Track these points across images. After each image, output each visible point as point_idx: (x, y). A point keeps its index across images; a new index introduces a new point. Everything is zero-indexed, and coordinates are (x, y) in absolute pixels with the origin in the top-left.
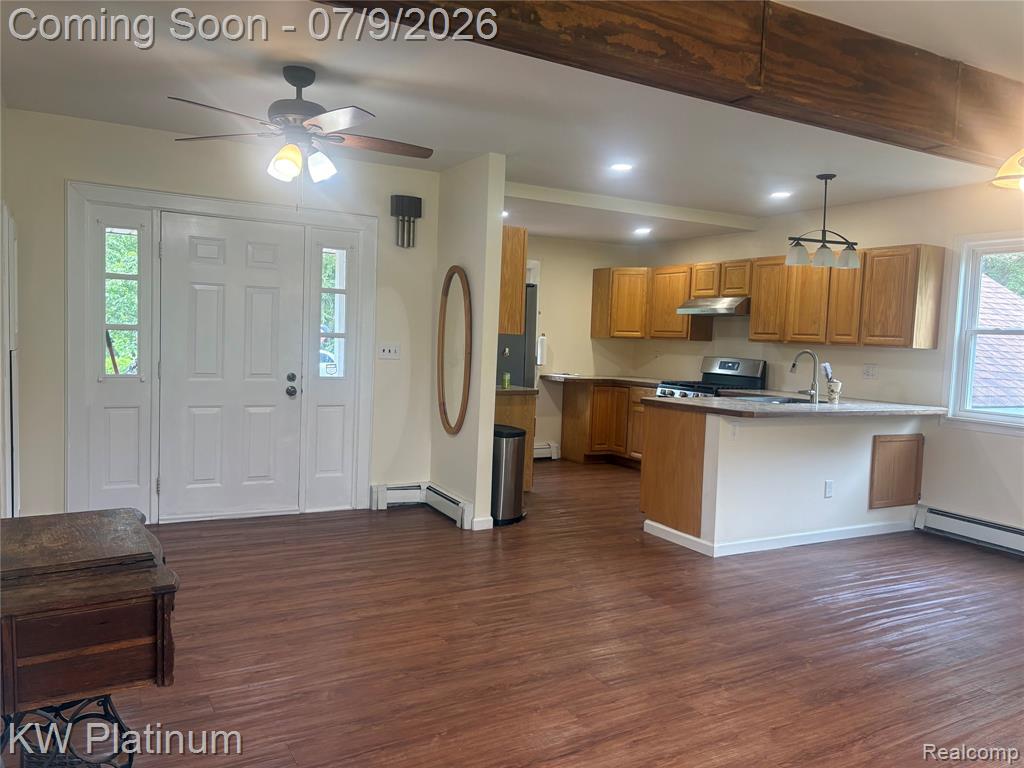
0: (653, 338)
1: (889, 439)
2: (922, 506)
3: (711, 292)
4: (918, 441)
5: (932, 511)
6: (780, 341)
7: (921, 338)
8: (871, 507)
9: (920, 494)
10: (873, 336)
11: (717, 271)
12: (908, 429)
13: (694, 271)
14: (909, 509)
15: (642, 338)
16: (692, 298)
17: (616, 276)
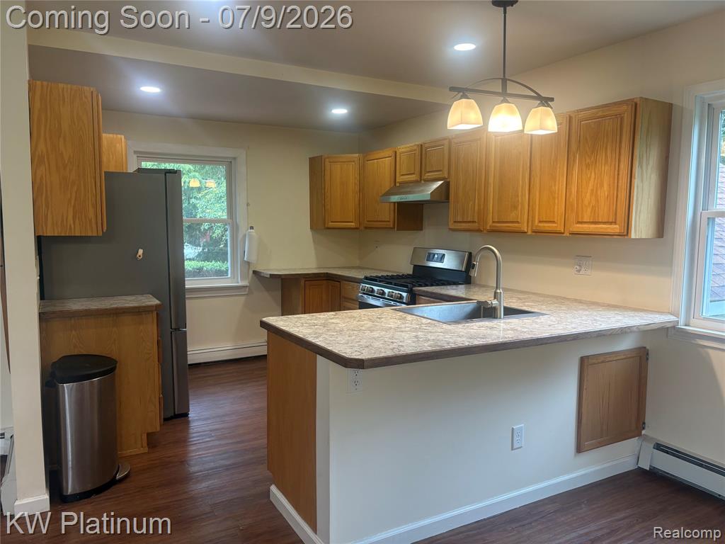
0: (366, 228)
1: (602, 359)
2: (646, 438)
3: (413, 178)
4: (641, 357)
5: (659, 447)
6: (479, 231)
7: (642, 225)
8: (579, 449)
9: (644, 423)
10: (581, 223)
11: (418, 152)
12: (626, 345)
13: (398, 154)
14: (631, 444)
15: (357, 228)
16: (398, 185)
17: (327, 164)
